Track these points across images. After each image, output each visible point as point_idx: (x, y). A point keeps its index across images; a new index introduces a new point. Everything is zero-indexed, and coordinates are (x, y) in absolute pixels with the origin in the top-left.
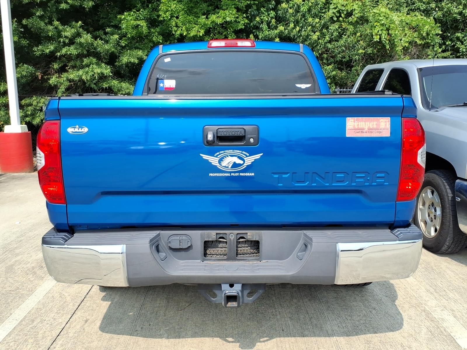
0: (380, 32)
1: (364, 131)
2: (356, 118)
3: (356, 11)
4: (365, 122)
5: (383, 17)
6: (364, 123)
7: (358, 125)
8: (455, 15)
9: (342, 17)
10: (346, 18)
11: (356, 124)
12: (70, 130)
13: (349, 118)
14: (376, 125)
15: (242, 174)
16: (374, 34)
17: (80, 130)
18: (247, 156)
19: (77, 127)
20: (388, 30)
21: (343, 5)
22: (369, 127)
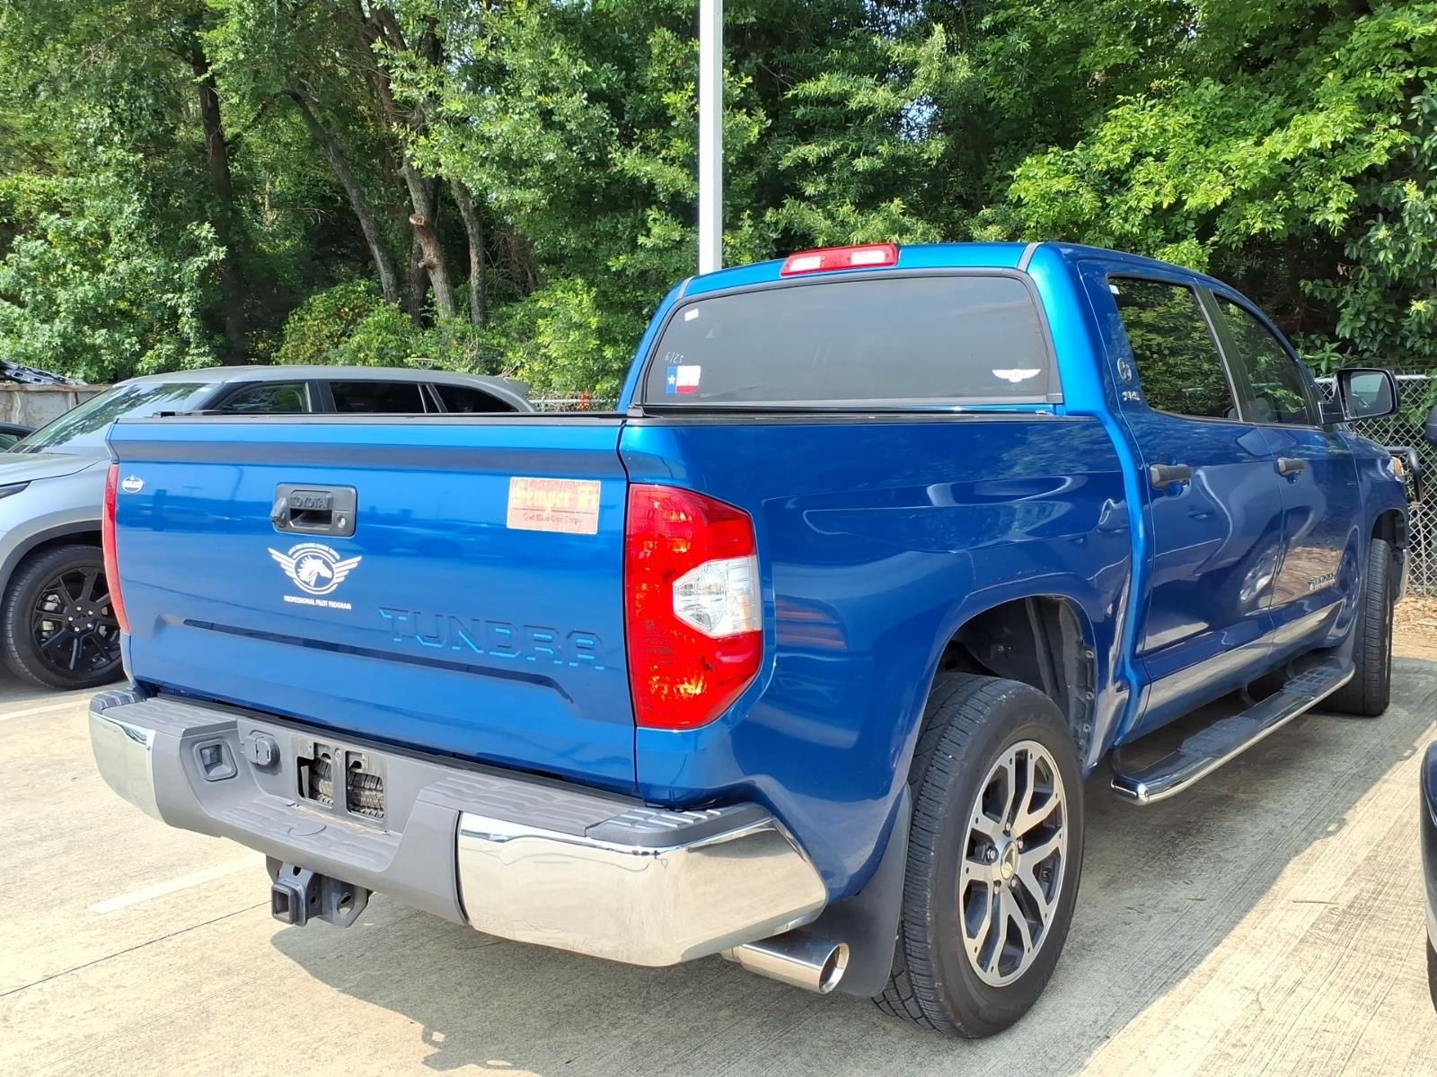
1: (545, 515)
2: (530, 479)
4: (547, 491)
6: (545, 493)
7: (533, 498)
11: (529, 494)
13: (516, 478)
14: (570, 500)
15: (333, 604)
17: (134, 487)
18: (337, 561)
22: (555, 505)
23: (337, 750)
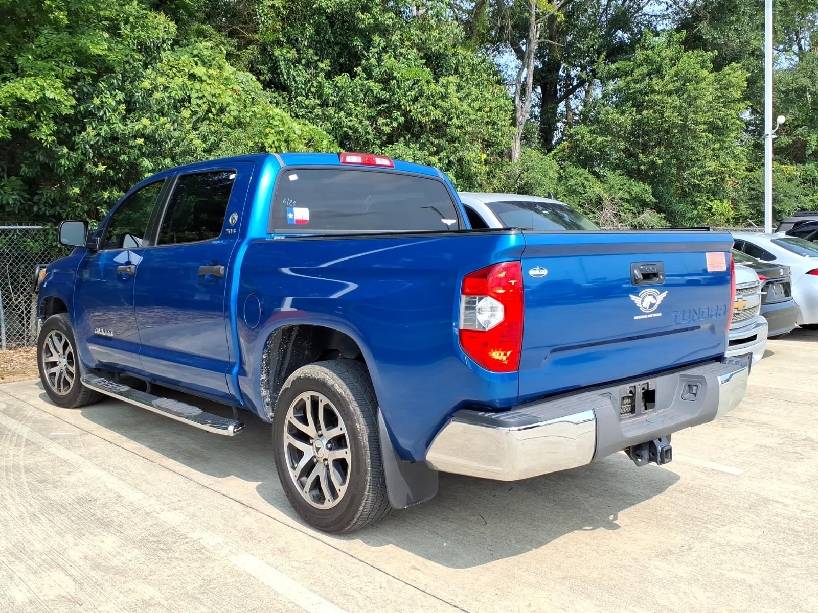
0: (276, 144)
1: (715, 265)
3: (230, 106)
5: (278, 121)
8: (346, 129)
9: (211, 112)
10: (217, 115)
12: (532, 272)
16: (266, 144)
17: (541, 273)
18: (659, 295)
19: (538, 268)
20: (286, 141)
21: (214, 95)
23: (639, 385)
